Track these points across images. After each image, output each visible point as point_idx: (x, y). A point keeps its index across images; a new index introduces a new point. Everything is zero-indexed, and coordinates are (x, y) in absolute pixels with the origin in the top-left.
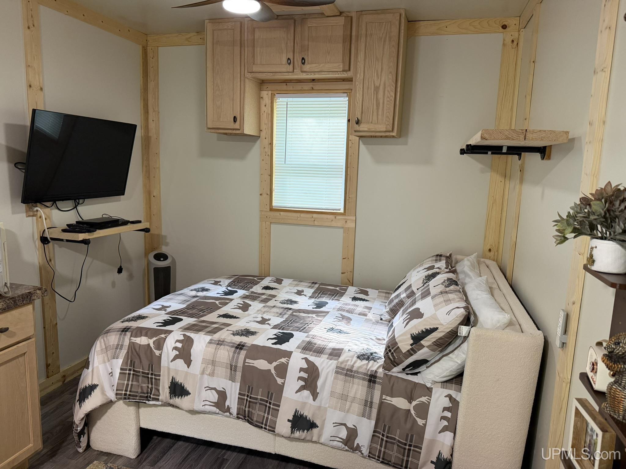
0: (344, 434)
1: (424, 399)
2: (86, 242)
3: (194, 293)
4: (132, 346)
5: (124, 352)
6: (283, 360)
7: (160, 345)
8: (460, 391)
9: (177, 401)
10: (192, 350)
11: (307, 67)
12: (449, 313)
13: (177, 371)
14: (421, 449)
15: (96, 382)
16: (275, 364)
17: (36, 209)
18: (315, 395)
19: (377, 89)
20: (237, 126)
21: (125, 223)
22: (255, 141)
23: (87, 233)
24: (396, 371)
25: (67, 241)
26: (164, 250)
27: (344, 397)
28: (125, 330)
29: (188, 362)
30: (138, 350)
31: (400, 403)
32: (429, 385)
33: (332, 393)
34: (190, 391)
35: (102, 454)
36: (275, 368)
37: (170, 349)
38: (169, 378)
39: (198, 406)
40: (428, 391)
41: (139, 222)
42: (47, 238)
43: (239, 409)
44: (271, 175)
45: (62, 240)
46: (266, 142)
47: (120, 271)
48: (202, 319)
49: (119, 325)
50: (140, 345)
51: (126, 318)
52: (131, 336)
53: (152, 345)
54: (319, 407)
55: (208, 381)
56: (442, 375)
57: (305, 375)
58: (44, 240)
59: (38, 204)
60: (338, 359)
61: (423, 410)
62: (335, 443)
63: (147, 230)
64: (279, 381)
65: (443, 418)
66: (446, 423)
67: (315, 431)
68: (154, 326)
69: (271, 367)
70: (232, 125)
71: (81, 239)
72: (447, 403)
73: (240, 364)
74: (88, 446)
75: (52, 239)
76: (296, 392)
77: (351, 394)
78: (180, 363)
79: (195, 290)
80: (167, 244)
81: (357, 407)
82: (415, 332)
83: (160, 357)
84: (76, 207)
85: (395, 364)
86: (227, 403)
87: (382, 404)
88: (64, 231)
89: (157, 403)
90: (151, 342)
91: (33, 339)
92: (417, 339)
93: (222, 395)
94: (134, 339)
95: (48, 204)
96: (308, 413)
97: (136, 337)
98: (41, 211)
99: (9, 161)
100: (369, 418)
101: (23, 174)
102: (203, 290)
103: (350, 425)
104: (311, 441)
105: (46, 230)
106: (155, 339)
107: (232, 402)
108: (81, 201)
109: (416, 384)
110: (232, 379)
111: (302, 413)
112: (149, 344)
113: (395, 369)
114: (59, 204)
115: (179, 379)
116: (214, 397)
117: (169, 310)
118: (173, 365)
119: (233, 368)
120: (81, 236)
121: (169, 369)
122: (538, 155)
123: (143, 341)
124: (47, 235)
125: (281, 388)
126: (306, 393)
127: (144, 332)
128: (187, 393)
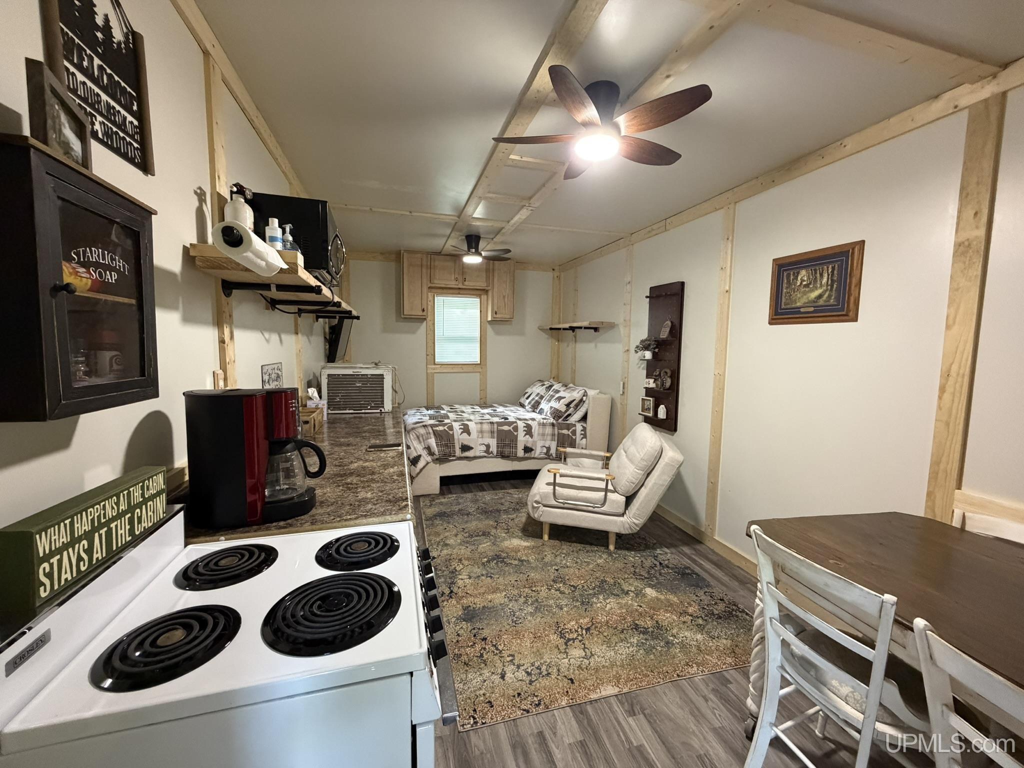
0: (545, 450)
1: (574, 428)
5: (432, 436)
6: (515, 424)
7: (452, 429)
8: (586, 423)
10: (469, 428)
11: (466, 283)
12: (578, 393)
13: (463, 439)
15: (419, 454)
16: (512, 427)
18: (532, 436)
19: (504, 297)
20: (425, 313)
22: (422, 322)
24: (560, 420)
27: (543, 435)
28: (425, 426)
29: (469, 434)
30: (439, 433)
31: (565, 432)
32: (574, 423)
33: (539, 434)
34: (472, 446)
36: (513, 428)
37: (458, 430)
38: (459, 444)
39: (478, 454)
40: (575, 425)
43: (497, 451)
44: (434, 343)
46: (431, 322)
50: (440, 431)
52: (432, 428)
54: (534, 441)
55: (480, 441)
56: (578, 418)
57: (526, 429)
61: (574, 432)
62: (542, 456)
64: (515, 433)
65: (582, 434)
66: (582, 436)
67: (533, 452)
69: (511, 428)
70: (421, 313)
72: (582, 428)
73: (496, 430)
76: (523, 437)
77: (546, 433)
78: (465, 434)
81: (549, 438)
82: (566, 403)
83: (453, 435)
85: (560, 417)
86: (491, 450)
87: (558, 434)
89: (454, 458)
90: (446, 428)
92: (568, 405)
93: (488, 446)
96: (529, 445)
97: (434, 427)
100: (555, 441)
103: (547, 446)
104: (532, 458)
106: (447, 426)
107: (494, 449)
109: (569, 424)
110: (493, 437)
111: (527, 445)
112: (445, 430)
115: (466, 443)
116: (484, 448)
118: (461, 437)
119: (492, 432)
121: (458, 439)
123: (440, 428)
125: (517, 436)
126: (528, 436)
127: (437, 425)
128: (472, 448)
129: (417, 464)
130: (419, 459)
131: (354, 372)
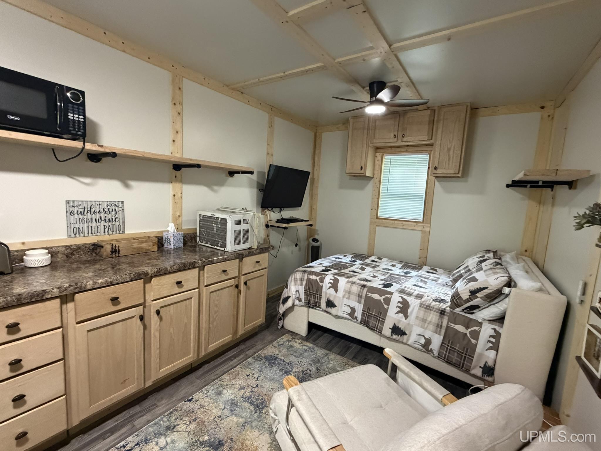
0: (423, 341)
1: (476, 328)
2: (286, 228)
3: (334, 259)
4: (309, 280)
5: (304, 283)
6: (388, 296)
7: (322, 280)
8: (502, 327)
9: (329, 310)
10: (338, 285)
11: (405, 139)
12: (496, 279)
13: (330, 294)
14: (473, 358)
15: (290, 295)
16: (383, 297)
17: (265, 211)
18: (406, 317)
19: (449, 150)
20: (362, 171)
21: (302, 221)
22: (370, 180)
23: (286, 224)
24: (458, 310)
25: (278, 227)
26: (316, 237)
27: (424, 320)
28: (305, 272)
29: (336, 291)
30: (311, 281)
31: (460, 328)
32: (480, 321)
33: (417, 318)
34: (337, 305)
35: (289, 332)
36: (384, 299)
38: (326, 298)
39: (340, 314)
40: (480, 324)
41: (308, 221)
42: (268, 225)
43: (362, 319)
44: (378, 199)
45: (275, 226)
46: (377, 180)
47: (296, 245)
48: (341, 271)
49: (301, 269)
50: (312, 279)
51: (304, 266)
52: (308, 275)
53: (318, 280)
54: (409, 324)
55: (346, 301)
56: (490, 316)
57: (401, 306)
58: (267, 226)
59: (266, 209)
60: (421, 300)
61: (476, 335)
62: (417, 346)
63: (311, 225)
64: (386, 306)
65: (489, 341)
66: (491, 345)
67: (405, 337)
68: (319, 271)
69: (382, 298)
70: (360, 171)
71: (284, 226)
72: (492, 333)
73: (364, 295)
74: (283, 326)
75: (271, 226)
76: (395, 314)
77: (429, 319)
78: (332, 290)
79: (335, 258)
80: (318, 234)
81: (432, 327)
82: (472, 289)
83: (322, 287)
84: (280, 212)
85: (458, 306)
86: (356, 315)
87: (448, 327)
88: (276, 222)
89: (320, 309)
90: (318, 278)
91: (267, 269)
92: (474, 293)
93: (353, 310)
95: (270, 209)
96: (401, 326)
97: (310, 275)
98: (267, 212)
99: (257, 188)
100: (440, 334)
101: (263, 195)
102: (339, 258)
103: (427, 337)
104: (402, 343)
105: (269, 221)
106: (319, 277)
107: (359, 314)
108: (283, 209)
109: (471, 320)
110: (359, 302)
111: (398, 326)
112: (317, 280)
113: (457, 309)
114: (274, 209)
115: (331, 299)
117: (324, 265)
118: (328, 291)
119: (360, 296)
120: (284, 225)
121: (326, 293)
122: (567, 186)
123: (313, 277)
124: (269, 224)
125: (386, 310)
126: (401, 315)
127: (314, 274)
128: (335, 306)
129: (285, 303)
130: (288, 300)
131: (211, 215)
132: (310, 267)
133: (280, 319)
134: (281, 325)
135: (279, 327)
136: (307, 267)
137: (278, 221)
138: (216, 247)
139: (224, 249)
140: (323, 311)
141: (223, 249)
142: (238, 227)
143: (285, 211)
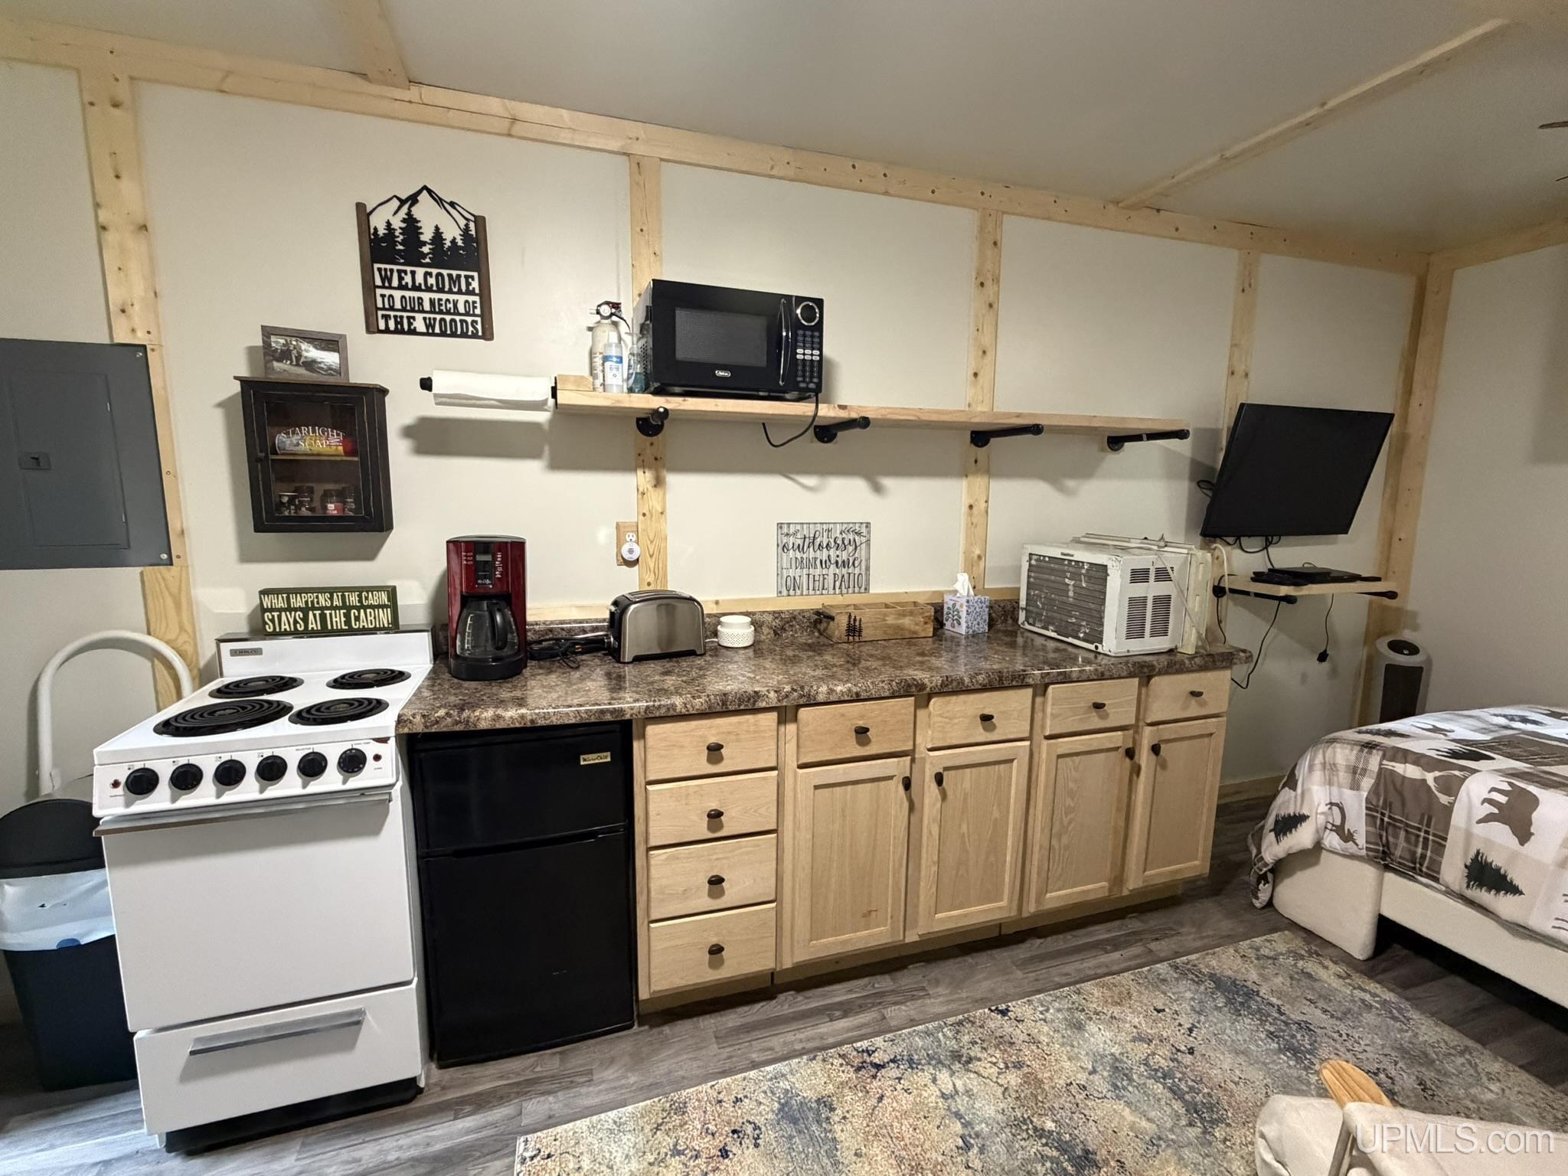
2: (1290, 600)
3: (1503, 721)
4: (1385, 778)
5: (1367, 783)
7: (1451, 787)
9: (1483, 896)
13: (1488, 842)
15: (1305, 812)
17: (1215, 545)
21: (1354, 578)
23: (1292, 587)
25: (1257, 595)
28: (1370, 746)
29: (1523, 834)
30: (1398, 786)
34: (1522, 888)
35: (1294, 926)
38: (1466, 852)
39: (1540, 924)
41: (1378, 579)
42: (1224, 588)
45: (1247, 593)
47: (1323, 657)
49: (1350, 734)
50: (1404, 777)
51: (1370, 727)
52: (1384, 757)
53: (1431, 782)
58: (1218, 591)
59: (1218, 540)
63: (1392, 595)
68: (1433, 754)
71: (1282, 594)
74: (1270, 904)
75: (1233, 591)
79: (1505, 716)
80: (1415, 628)
83: (1448, 810)
84: (1266, 548)
88: (1252, 580)
89: (1435, 885)
90: (1430, 778)
91: (1225, 719)
94: (1389, 765)
95: (1230, 540)
97: (1392, 760)
98: (1222, 550)
99: (1191, 479)
101: (1208, 500)
102: (1524, 720)
105: (1226, 577)
106: (1437, 774)
108: (1275, 539)
112: (1424, 781)
114: (1245, 541)
115: (1496, 859)
117: (1452, 736)
118: (1480, 830)
120: (1284, 590)
121: (1469, 836)
123: (1412, 771)
124: (1226, 584)
127: (1410, 757)
128: (1514, 890)
129: (1285, 834)
130: (1296, 827)
131: (1063, 554)
132: (1390, 733)
133: (1263, 878)
134: (1264, 896)
135: (1257, 904)
136: (1378, 733)
137: (1258, 577)
138: (1070, 640)
139: (1097, 647)
140: (1449, 893)
141: (1092, 647)
142: (1139, 590)
143: (1280, 546)
